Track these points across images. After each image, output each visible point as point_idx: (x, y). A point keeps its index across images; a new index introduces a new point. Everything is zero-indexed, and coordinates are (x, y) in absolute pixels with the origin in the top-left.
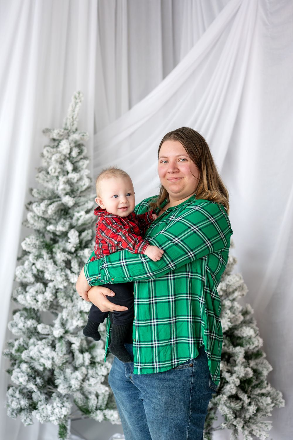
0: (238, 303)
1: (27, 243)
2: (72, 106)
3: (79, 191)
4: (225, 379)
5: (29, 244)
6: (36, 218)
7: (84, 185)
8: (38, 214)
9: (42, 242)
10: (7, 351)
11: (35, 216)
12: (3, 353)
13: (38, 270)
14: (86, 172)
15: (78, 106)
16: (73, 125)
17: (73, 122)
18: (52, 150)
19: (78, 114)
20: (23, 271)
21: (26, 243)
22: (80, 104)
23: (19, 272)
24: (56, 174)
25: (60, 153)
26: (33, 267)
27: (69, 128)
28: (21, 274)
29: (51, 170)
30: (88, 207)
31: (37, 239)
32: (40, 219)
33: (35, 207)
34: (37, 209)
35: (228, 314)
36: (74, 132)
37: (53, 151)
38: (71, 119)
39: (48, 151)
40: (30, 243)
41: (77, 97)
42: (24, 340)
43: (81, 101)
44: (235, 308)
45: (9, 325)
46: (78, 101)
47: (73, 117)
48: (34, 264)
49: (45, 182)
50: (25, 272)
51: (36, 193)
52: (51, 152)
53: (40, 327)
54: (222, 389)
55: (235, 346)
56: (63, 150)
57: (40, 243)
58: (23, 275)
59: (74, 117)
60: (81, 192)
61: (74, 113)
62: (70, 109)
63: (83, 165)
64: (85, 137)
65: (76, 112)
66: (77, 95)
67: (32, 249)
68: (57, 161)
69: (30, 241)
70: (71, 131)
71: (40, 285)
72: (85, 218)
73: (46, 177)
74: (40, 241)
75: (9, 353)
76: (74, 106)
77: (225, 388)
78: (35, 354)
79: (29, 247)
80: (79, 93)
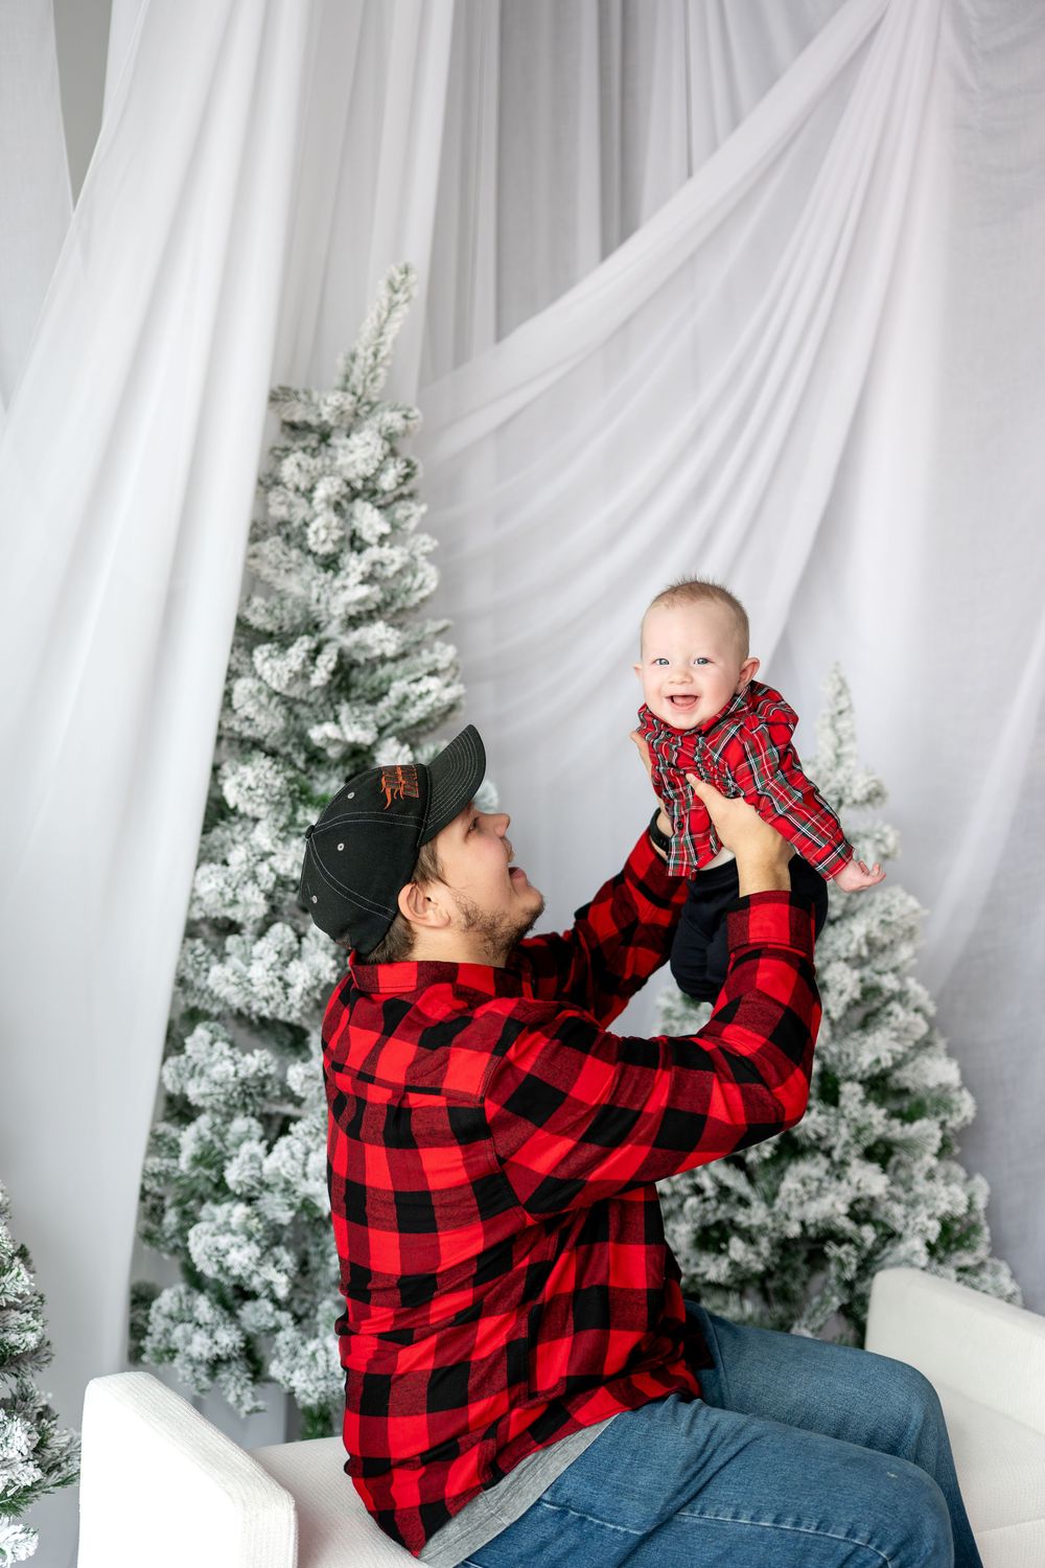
0: (918, 982)
1: (246, 785)
2: (379, 316)
3: (393, 609)
4: (885, 1226)
5: (250, 788)
6: (263, 699)
7: (421, 587)
8: (275, 685)
9: (290, 781)
10: (158, 1163)
11: (260, 691)
12: (144, 1170)
13: (278, 877)
14: (424, 544)
15: (397, 315)
16: (373, 380)
17: (373, 369)
18: (312, 462)
19: (395, 342)
20: (226, 882)
21: (240, 785)
22: (404, 310)
23: (217, 884)
24: (329, 548)
25: (339, 473)
26: (263, 869)
27: (359, 391)
28: (222, 894)
29: (316, 533)
30: (436, 661)
31: (278, 772)
32: (276, 699)
33: (265, 660)
34: (273, 669)
35: (897, 1017)
36: (372, 405)
37: (315, 468)
38: (370, 361)
39: (299, 465)
40: (253, 786)
41: (396, 285)
42: (214, 1125)
43: (407, 301)
44: (911, 994)
45: (168, 1071)
46: (400, 297)
47: (375, 355)
48: (265, 856)
49: (282, 572)
50: (234, 885)
51: (263, 611)
52: (308, 471)
53: (298, 1074)
54: (878, 1258)
55: (908, 1117)
56: (353, 464)
57: (285, 782)
58: (229, 895)
59: (382, 354)
60: (401, 610)
61: (382, 339)
62: (369, 325)
63: (407, 518)
64: (410, 423)
65: (389, 338)
66: (399, 277)
67: (259, 804)
68: (327, 500)
69: (256, 777)
70: (364, 400)
71: (284, 931)
72: (438, 699)
73: (284, 554)
74: (285, 778)
75: (163, 1168)
76: (385, 315)
77: (889, 1254)
78: (284, 1165)
79: (250, 799)
80: (406, 271)
